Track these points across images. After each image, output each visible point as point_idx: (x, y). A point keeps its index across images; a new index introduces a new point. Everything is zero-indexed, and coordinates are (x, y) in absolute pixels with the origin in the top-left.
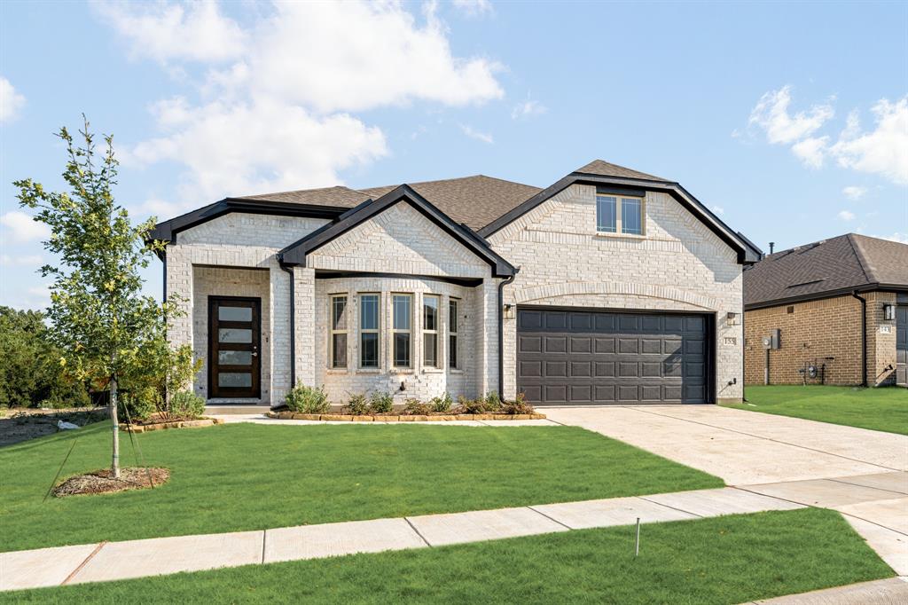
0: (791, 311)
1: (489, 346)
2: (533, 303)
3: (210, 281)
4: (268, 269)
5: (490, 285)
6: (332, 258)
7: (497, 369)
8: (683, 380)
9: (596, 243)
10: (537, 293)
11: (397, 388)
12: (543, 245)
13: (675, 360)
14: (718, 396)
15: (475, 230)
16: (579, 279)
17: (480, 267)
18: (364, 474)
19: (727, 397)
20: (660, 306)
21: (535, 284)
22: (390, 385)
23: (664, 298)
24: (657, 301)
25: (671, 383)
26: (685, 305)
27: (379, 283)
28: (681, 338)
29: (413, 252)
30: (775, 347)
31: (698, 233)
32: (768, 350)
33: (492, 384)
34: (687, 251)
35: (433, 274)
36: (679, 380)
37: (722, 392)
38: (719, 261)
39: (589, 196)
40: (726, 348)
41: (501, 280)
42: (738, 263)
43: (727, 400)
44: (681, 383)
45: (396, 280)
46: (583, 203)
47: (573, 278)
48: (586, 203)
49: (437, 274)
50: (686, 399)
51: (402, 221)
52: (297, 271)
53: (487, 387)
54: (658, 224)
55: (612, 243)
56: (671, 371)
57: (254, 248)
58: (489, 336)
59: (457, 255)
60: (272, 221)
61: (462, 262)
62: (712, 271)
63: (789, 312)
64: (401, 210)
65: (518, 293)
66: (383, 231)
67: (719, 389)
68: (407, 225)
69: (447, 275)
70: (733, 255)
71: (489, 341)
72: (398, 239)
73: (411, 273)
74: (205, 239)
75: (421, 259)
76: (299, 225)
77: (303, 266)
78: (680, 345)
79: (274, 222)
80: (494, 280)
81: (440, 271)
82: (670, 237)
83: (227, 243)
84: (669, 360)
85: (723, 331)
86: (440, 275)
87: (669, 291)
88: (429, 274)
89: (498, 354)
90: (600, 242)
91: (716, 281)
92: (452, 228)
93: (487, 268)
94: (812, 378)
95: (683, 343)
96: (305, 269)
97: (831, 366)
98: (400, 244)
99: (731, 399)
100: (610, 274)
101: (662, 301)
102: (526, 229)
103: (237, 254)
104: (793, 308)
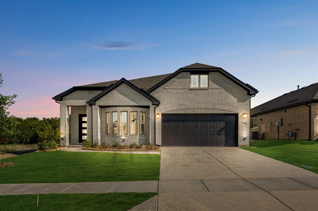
0: (285, 111)
1: (151, 127)
2: (167, 113)
3: (79, 110)
4: (86, 106)
5: (152, 107)
6: (103, 102)
7: (154, 135)
8: (225, 138)
9: (190, 91)
10: (169, 109)
11: (122, 140)
12: (171, 93)
13: (222, 131)
14: (239, 144)
15: (146, 91)
16: (183, 104)
17: (148, 102)
18: (122, 162)
19: (243, 144)
20: (215, 112)
21: (168, 106)
22: (120, 140)
23: (216, 109)
24: (214, 110)
25: (221, 139)
26: (225, 111)
27: (117, 109)
28: (224, 123)
29: (127, 99)
30: (280, 125)
31: (231, 85)
32: (278, 126)
33: (152, 139)
34: (226, 92)
35: (133, 105)
36: (224, 138)
37: (240, 143)
38: (239, 95)
39: (187, 76)
40: (243, 126)
41: (155, 106)
42: (248, 95)
43: (242, 145)
44: (225, 139)
45: (122, 107)
46: (185, 78)
47: (181, 104)
48: (187, 78)
49: (134, 105)
50: (227, 145)
51: (124, 89)
52: (93, 106)
53: (151, 140)
54: (214, 83)
55: (196, 91)
56: (221, 135)
57: (82, 100)
58: (151, 124)
59: (141, 99)
60: (87, 92)
61: (142, 101)
62: (237, 98)
63: (285, 112)
64: (123, 86)
65: (162, 109)
66: (118, 93)
67: (239, 141)
68: (125, 91)
69: (138, 105)
70: (246, 92)
71: (151, 126)
72: (122, 95)
73: (126, 105)
74: (70, 99)
75: (130, 101)
76: (94, 93)
77: (95, 104)
78: (224, 126)
79: (87, 93)
80: (153, 106)
81: (136, 104)
82: (219, 87)
83: (75, 100)
84: (220, 131)
85: (241, 120)
86: (135, 105)
87: (219, 106)
88: (132, 105)
89: (154, 130)
90: (191, 91)
91: (238, 102)
92: (138, 90)
93: (151, 102)
94: (290, 137)
95: (225, 125)
96: (95, 106)
97: (299, 133)
98: (123, 96)
99: (245, 145)
100: (195, 102)
101: (216, 110)
102: (164, 89)
103: (78, 102)
104: (286, 110)
